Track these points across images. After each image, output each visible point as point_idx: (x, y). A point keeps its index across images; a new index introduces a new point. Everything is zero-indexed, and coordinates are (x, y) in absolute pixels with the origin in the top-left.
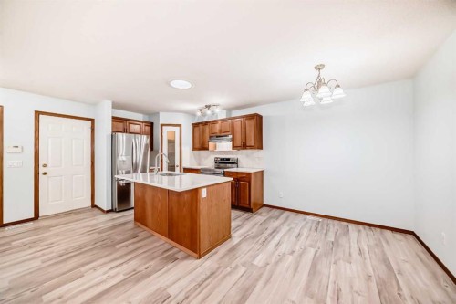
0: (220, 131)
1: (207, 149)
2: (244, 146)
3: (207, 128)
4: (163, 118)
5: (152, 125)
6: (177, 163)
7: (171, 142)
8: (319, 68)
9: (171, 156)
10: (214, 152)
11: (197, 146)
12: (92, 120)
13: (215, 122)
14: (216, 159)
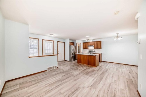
0: (91, 45)
1: (87, 48)
2: (97, 48)
3: (87, 44)
4: (77, 41)
5: (74, 43)
6: (80, 52)
7: (79, 47)
8: (117, 34)
9: (79, 50)
10: (89, 49)
11: (84, 47)
12: (64, 42)
13: (89, 42)
14: (89, 51)
